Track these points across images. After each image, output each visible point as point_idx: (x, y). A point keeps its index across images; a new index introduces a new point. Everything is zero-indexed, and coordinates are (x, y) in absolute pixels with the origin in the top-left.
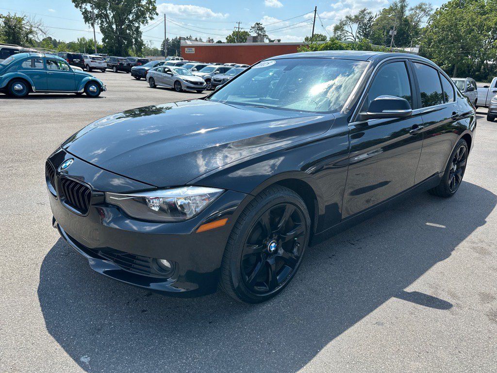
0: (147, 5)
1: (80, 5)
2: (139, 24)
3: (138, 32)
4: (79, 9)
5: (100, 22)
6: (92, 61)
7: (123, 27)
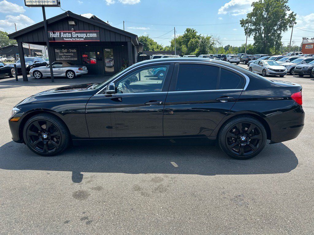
0: (289, 18)
1: (244, 25)
2: (281, 32)
3: (279, 37)
4: (243, 27)
5: (254, 34)
6: (231, 58)
7: (269, 35)
